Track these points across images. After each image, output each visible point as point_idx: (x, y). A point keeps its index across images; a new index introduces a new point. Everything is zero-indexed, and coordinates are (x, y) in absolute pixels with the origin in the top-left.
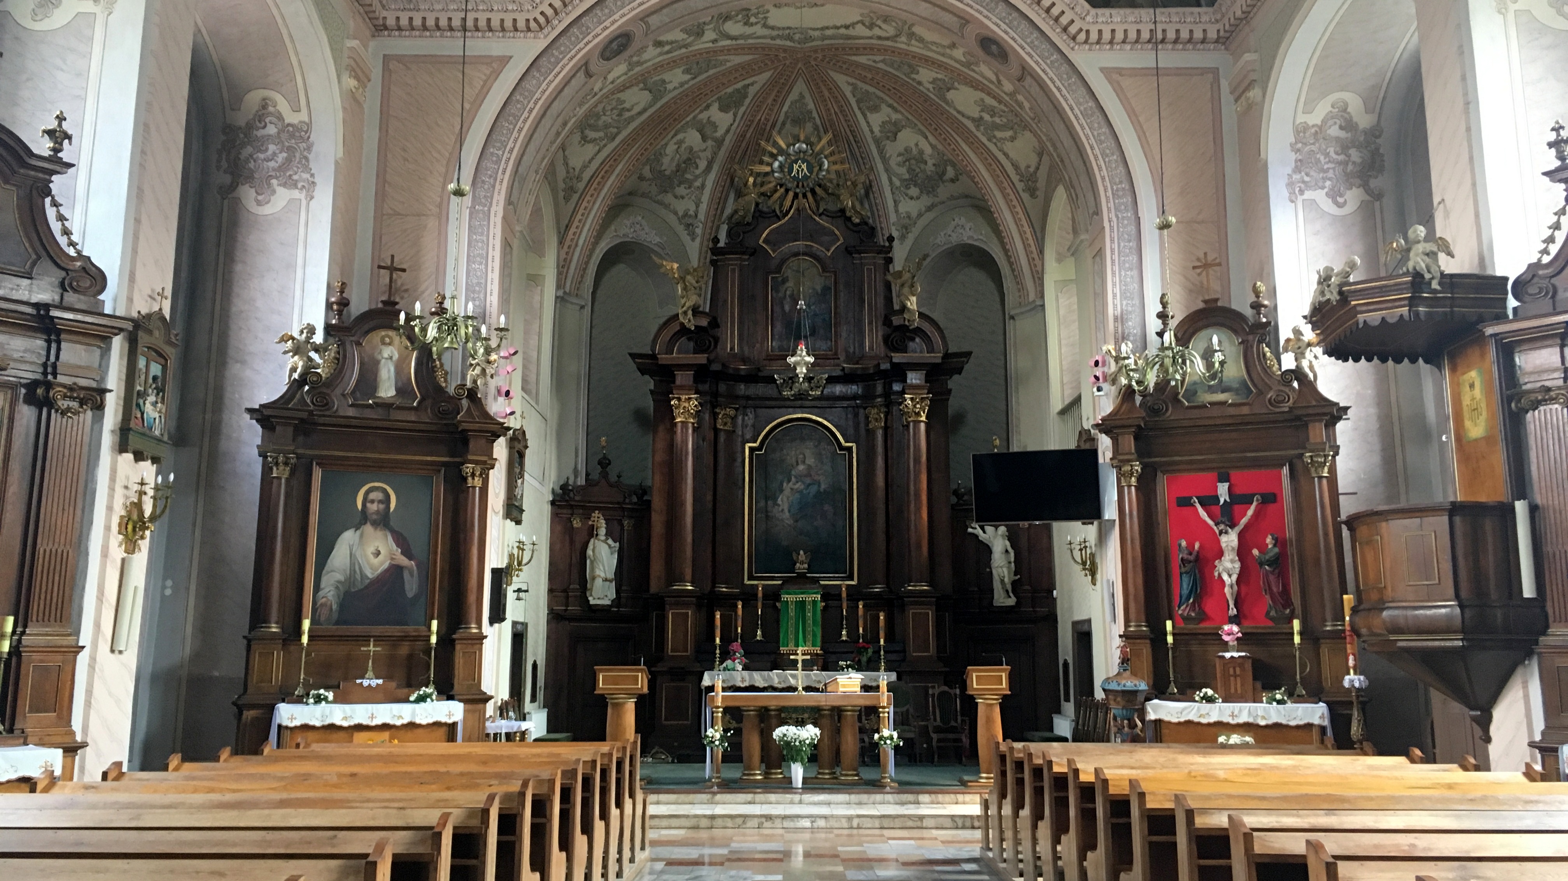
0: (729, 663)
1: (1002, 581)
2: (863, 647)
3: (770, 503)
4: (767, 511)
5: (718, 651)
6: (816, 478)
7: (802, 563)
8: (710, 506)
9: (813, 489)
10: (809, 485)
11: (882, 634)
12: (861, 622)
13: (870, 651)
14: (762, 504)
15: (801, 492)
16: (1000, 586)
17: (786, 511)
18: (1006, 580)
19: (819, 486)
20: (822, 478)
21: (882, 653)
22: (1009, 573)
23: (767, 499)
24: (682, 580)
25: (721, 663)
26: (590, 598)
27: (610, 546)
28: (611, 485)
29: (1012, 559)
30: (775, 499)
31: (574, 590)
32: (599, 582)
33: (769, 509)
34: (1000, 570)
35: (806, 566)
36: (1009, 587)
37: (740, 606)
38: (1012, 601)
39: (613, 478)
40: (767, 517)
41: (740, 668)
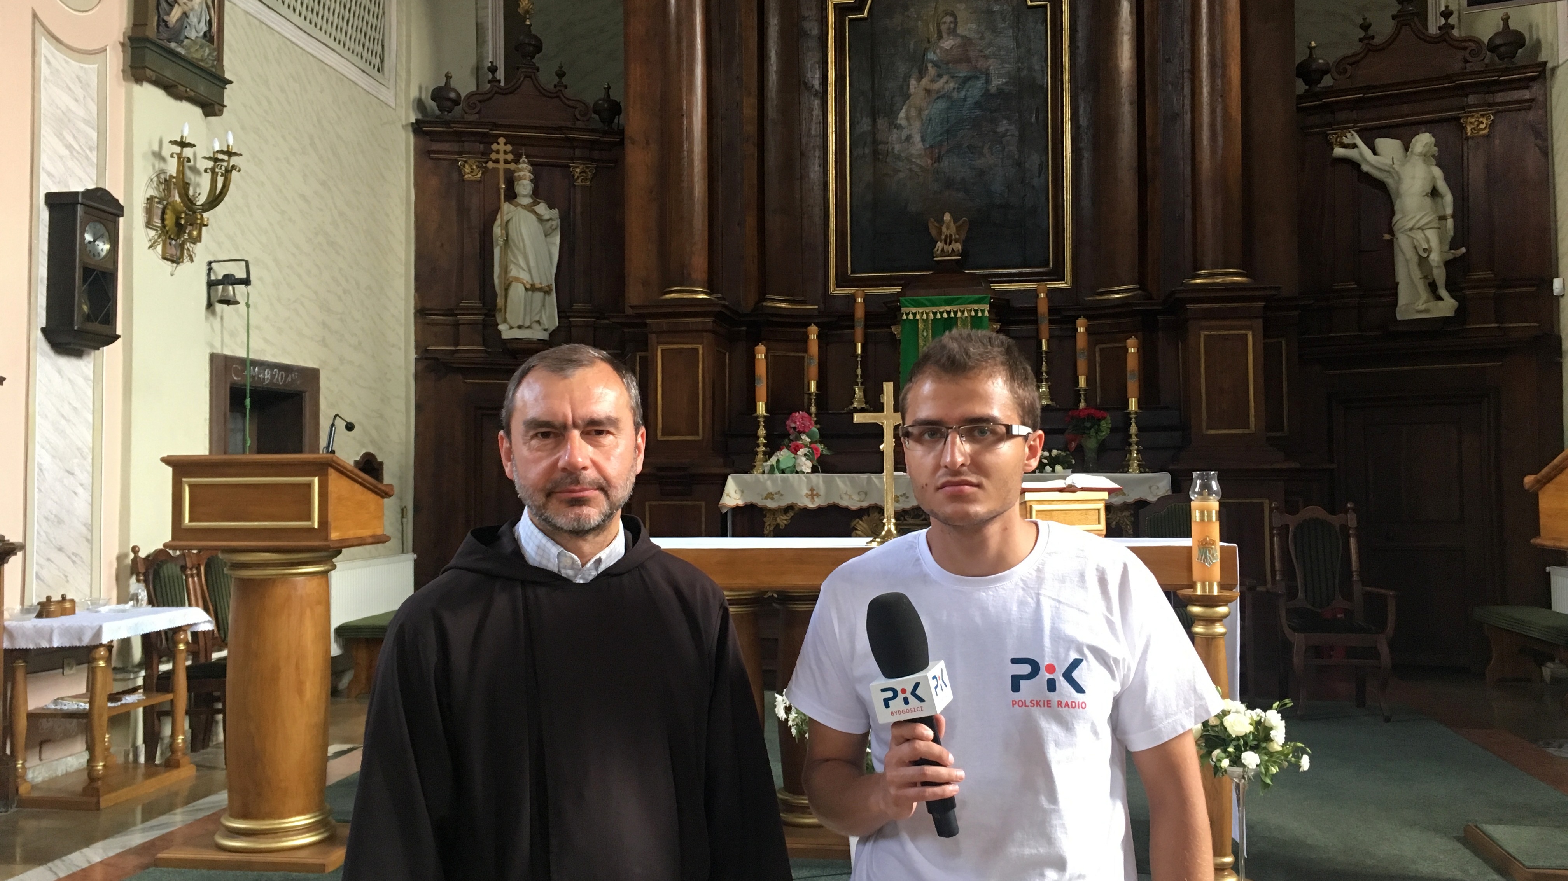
0: (783, 456)
1: (1423, 262)
2: (1090, 417)
3: (882, 123)
4: (875, 142)
5: (762, 432)
6: (982, 64)
7: (949, 240)
8: (751, 129)
9: (975, 91)
10: (967, 79)
11: (1133, 386)
12: (1082, 365)
13: (1106, 425)
14: (865, 125)
15: (946, 96)
16: (1417, 274)
17: (917, 138)
18: (1435, 258)
19: (988, 81)
20: (993, 65)
21: (1133, 429)
22: (1441, 241)
23: (874, 115)
24: (684, 279)
25: (769, 455)
26: (502, 327)
27: (540, 219)
28: (543, 93)
29: (1449, 211)
30: (892, 114)
31: (468, 311)
32: (517, 292)
33: (879, 137)
34: (1419, 235)
35: (958, 247)
36: (1440, 275)
37: (813, 337)
38: (1447, 307)
39: (547, 77)
40: (875, 153)
41: (806, 465)
